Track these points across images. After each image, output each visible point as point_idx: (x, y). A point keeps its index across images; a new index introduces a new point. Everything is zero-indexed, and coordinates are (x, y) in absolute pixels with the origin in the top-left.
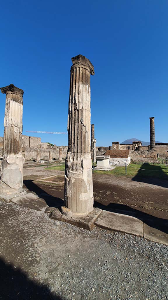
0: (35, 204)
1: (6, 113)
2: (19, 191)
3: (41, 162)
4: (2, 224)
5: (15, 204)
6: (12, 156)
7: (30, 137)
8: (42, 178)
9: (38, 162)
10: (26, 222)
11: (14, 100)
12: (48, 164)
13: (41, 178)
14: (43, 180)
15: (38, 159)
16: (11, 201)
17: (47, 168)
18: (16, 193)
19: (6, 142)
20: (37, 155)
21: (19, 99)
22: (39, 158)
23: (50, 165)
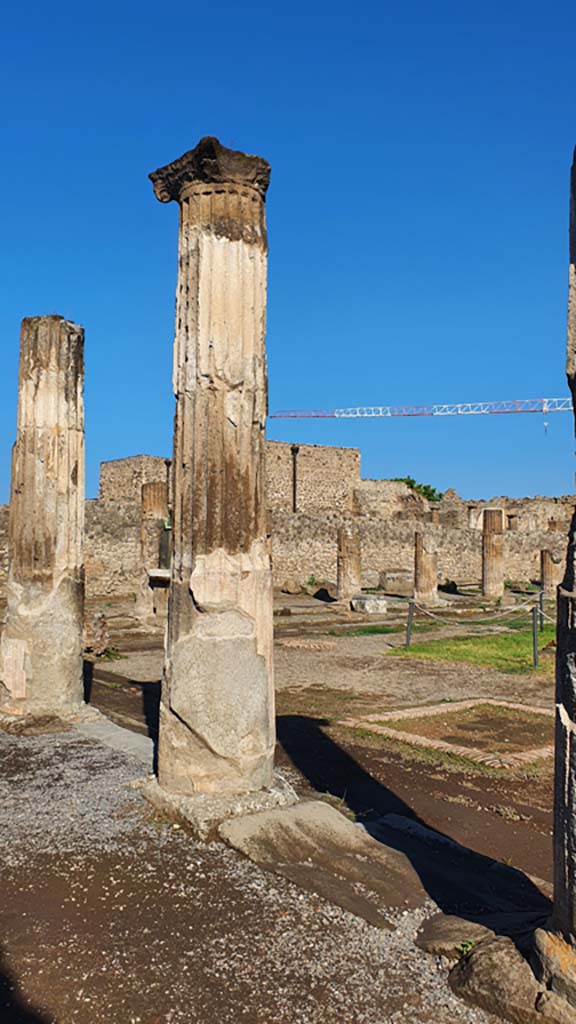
0: (351, 878)
1: (180, 314)
2: (258, 777)
3: (363, 606)
4: (182, 960)
5: (241, 854)
6: (216, 562)
7: (295, 451)
8: (381, 711)
9: (345, 602)
10: (308, 981)
11: (219, 232)
12: (415, 622)
13: (373, 712)
14: (389, 724)
15: (344, 583)
16: (215, 835)
17: (406, 647)
18: (240, 790)
19: (183, 483)
20: (339, 557)
21: (248, 216)
22: (354, 581)
23: (423, 630)
